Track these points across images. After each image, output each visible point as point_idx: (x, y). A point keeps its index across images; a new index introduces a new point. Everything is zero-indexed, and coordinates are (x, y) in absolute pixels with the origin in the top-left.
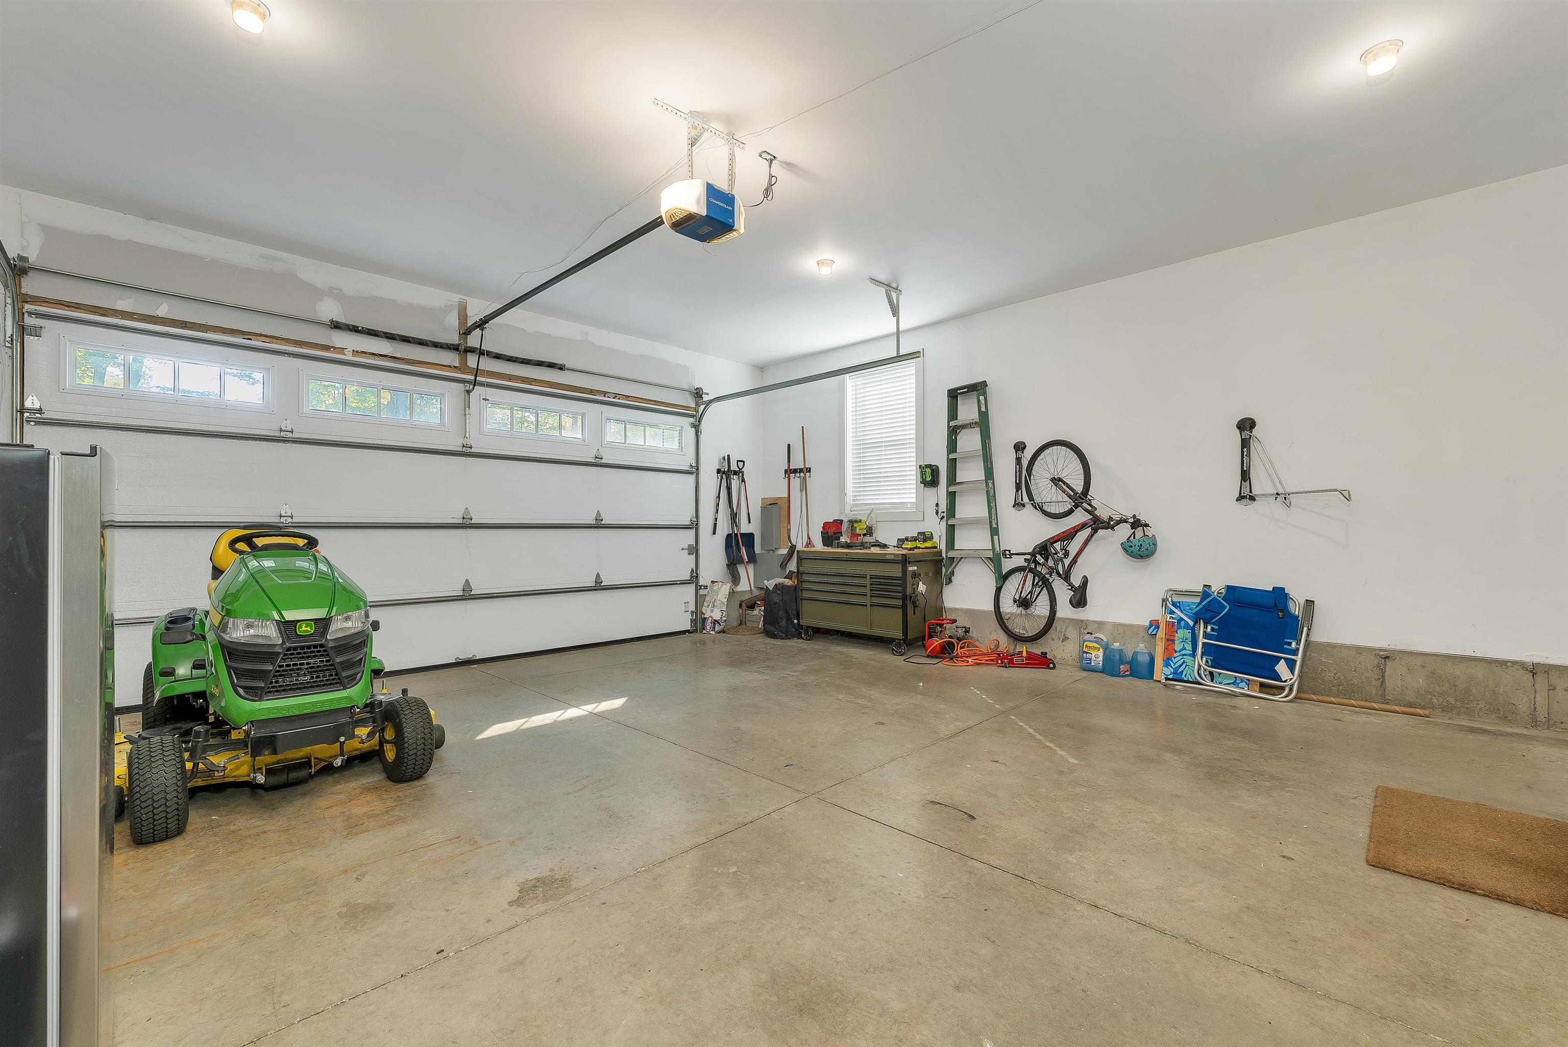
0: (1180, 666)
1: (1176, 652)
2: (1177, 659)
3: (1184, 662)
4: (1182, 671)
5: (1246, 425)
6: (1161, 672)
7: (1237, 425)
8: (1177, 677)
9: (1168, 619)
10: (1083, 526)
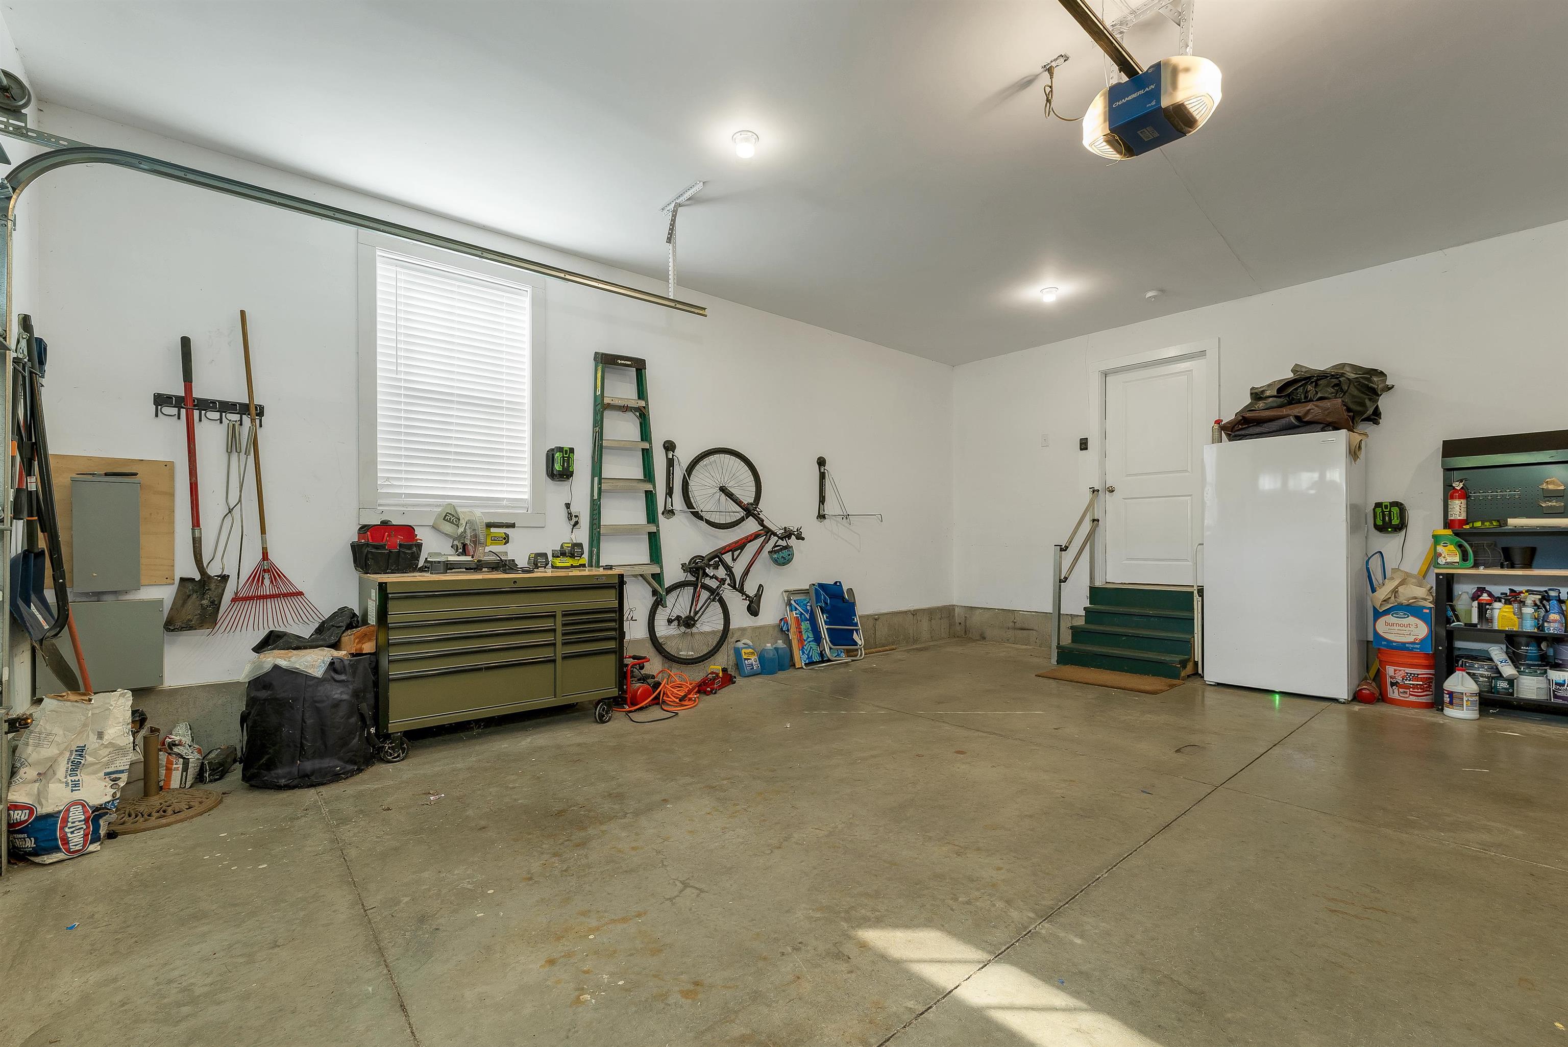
0: (809, 651)
1: (805, 640)
2: (807, 646)
3: (811, 648)
4: (812, 656)
5: (821, 462)
6: (800, 659)
7: (817, 461)
8: (811, 661)
9: (795, 616)
10: (756, 536)
